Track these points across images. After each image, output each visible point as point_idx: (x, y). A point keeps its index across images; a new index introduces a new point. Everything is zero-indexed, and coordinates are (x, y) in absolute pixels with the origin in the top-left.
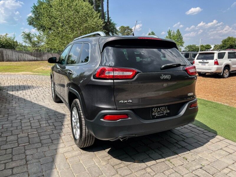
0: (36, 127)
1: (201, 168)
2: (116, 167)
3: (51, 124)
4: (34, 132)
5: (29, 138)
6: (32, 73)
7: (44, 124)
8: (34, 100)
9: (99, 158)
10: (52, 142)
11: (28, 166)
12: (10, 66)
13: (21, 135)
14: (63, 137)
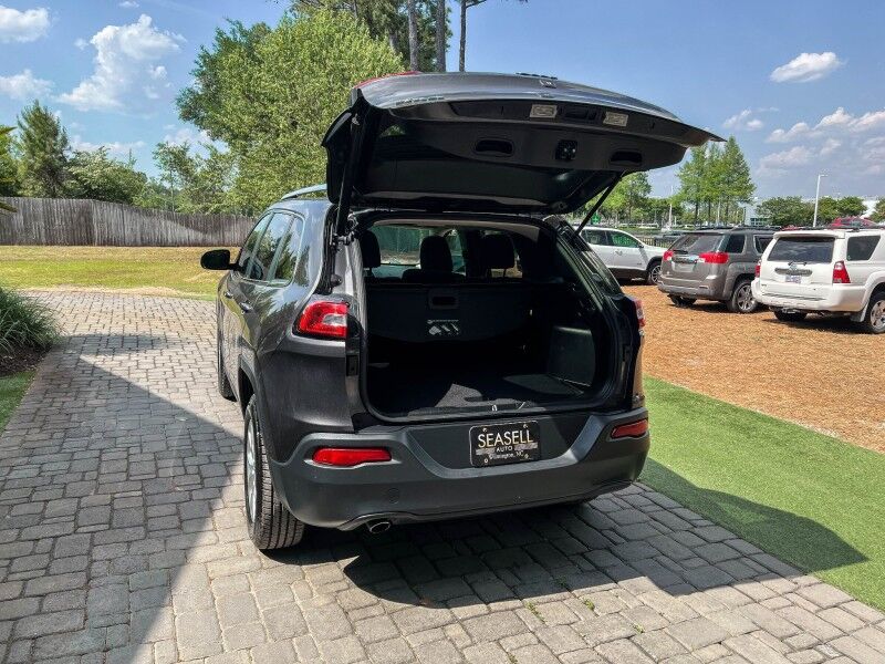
0: (141, 478)
1: (629, 638)
2: (354, 615)
3: (191, 470)
4: (133, 494)
5: (113, 510)
6: (174, 292)
7: (169, 468)
8: (157, 387)
9: (311, 584)
10: (180, 528)
11: (90, 592)
12: (111, 261)
13: (92, 499)
14: (218, 514)
